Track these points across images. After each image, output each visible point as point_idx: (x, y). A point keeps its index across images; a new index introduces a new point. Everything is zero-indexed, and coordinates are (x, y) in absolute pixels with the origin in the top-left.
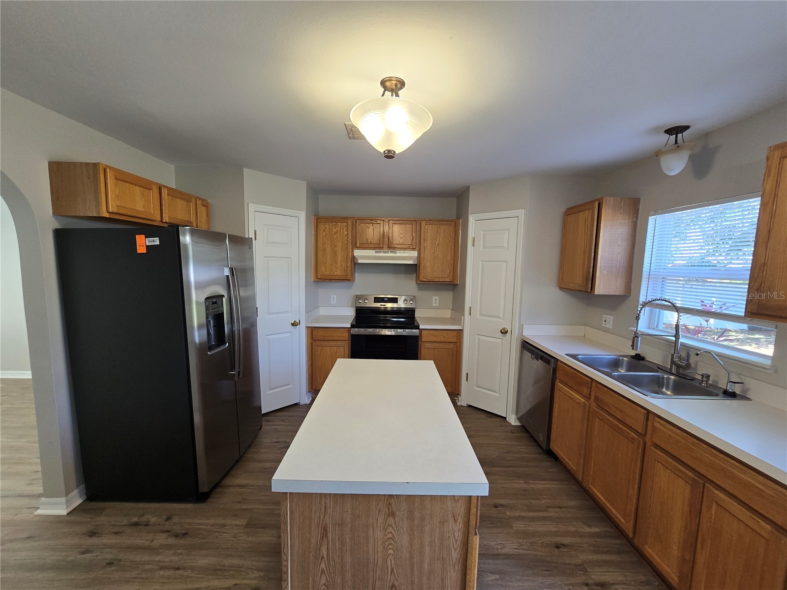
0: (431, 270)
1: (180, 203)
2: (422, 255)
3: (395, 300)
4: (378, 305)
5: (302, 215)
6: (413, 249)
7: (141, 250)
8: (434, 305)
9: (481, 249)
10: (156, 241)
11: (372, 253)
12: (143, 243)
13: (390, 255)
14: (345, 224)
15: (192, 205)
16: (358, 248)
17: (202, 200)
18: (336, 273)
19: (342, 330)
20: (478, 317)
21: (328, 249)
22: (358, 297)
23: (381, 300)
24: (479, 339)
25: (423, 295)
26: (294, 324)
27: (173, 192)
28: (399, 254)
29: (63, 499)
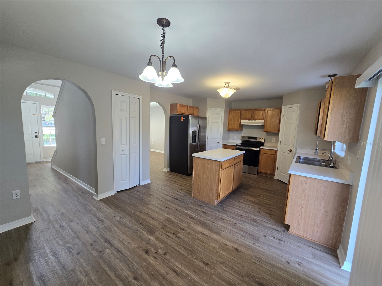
0: (269, 127)
1: (191, 109)
2: (266, 122)
3: (256, 139)
4: (250, 140)
5: (223, 110)
6: (263, 120)
7: (182, 120)
8: (273, 141)
9: (286, 119)
10: (185, 118)
11: (247, 121)
12: (183, 119)
13: (253, 122)
14: (238, 112)
15: (194, 109)
16: (243, 120)
17: (197, 108)
18: (234, 128)
19: (233, 146)
20: (283, 145)
21: (232, 120)
22: (243, 137)
23: (251, 138)
24: (282, 153)
25: (269, 137)
26: (218, 143)
27: (190, 107)
28: (257, 121)
29: (167, 169)
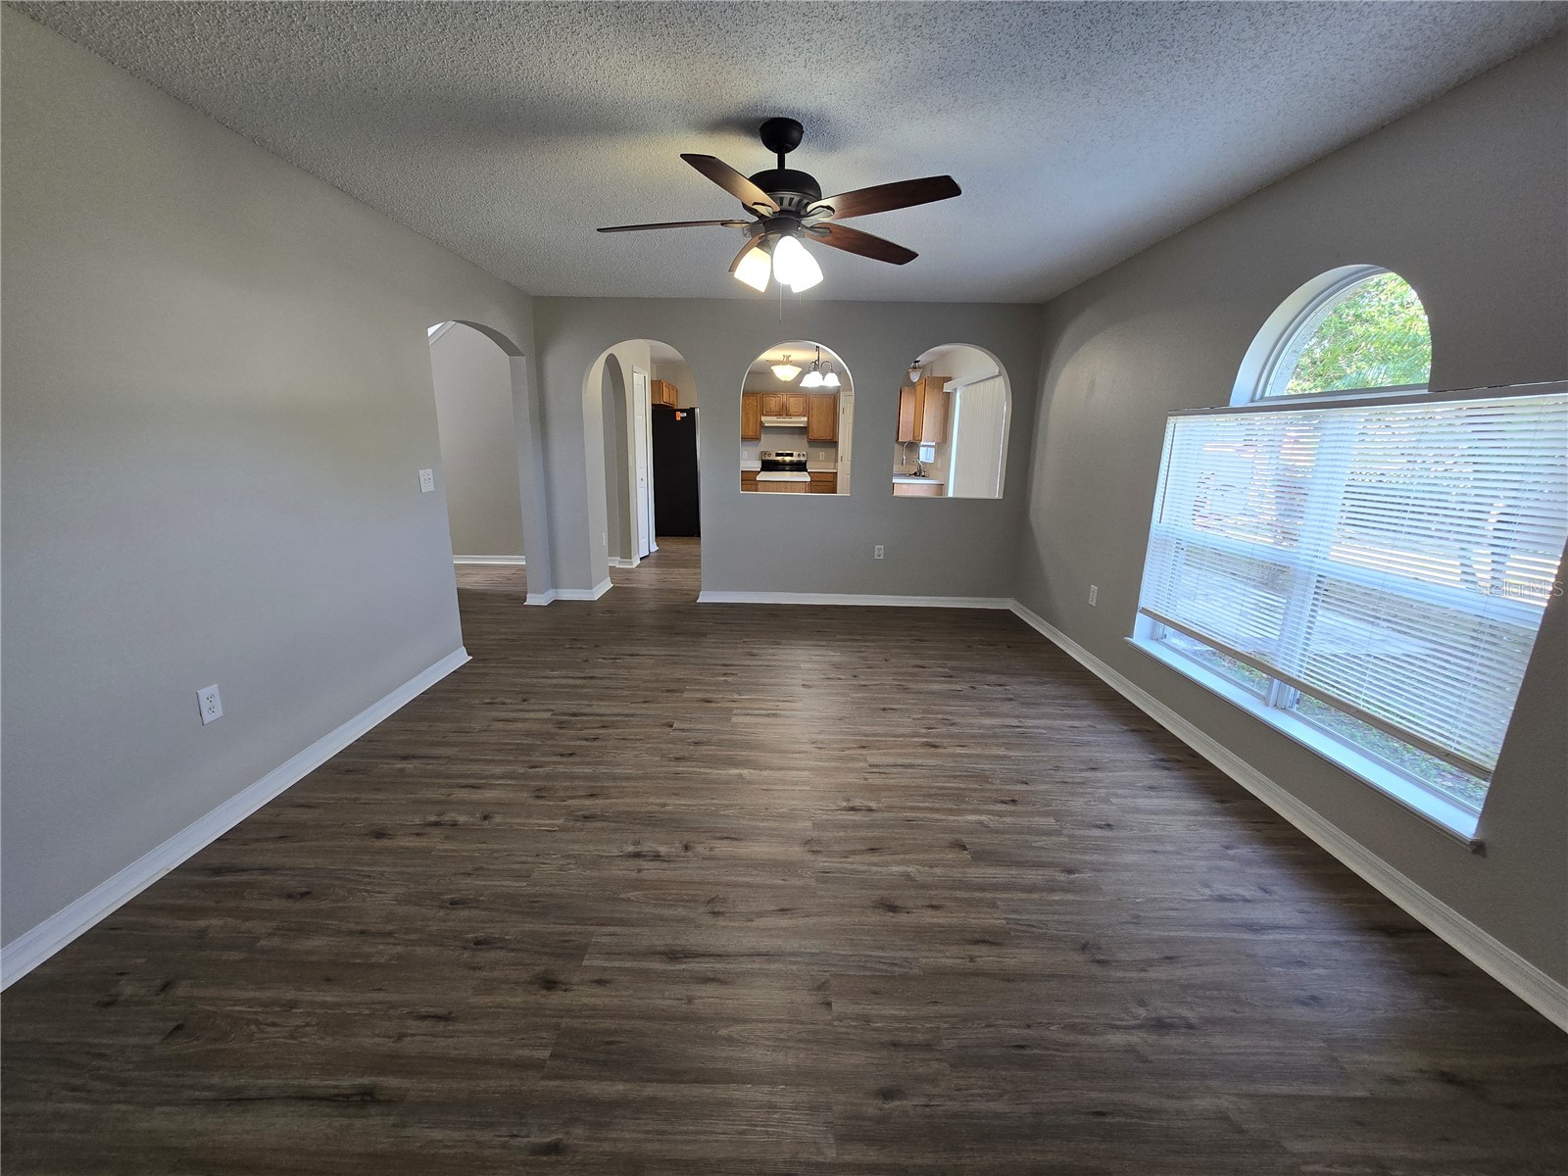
0: (817, 431)
2: (810, 420)
3: (791, 455)
4: (779, 458)
6: (804, 416)
7: (678, 419)
11: (775, 418)
12: (680, 415)
13: (787, 420)
14: (755, 398)
16: (764, 415)
18: (748, 435)
22: (765, 452)
23: (781, 455)
25: (814, 451)
28: (794, 419)
